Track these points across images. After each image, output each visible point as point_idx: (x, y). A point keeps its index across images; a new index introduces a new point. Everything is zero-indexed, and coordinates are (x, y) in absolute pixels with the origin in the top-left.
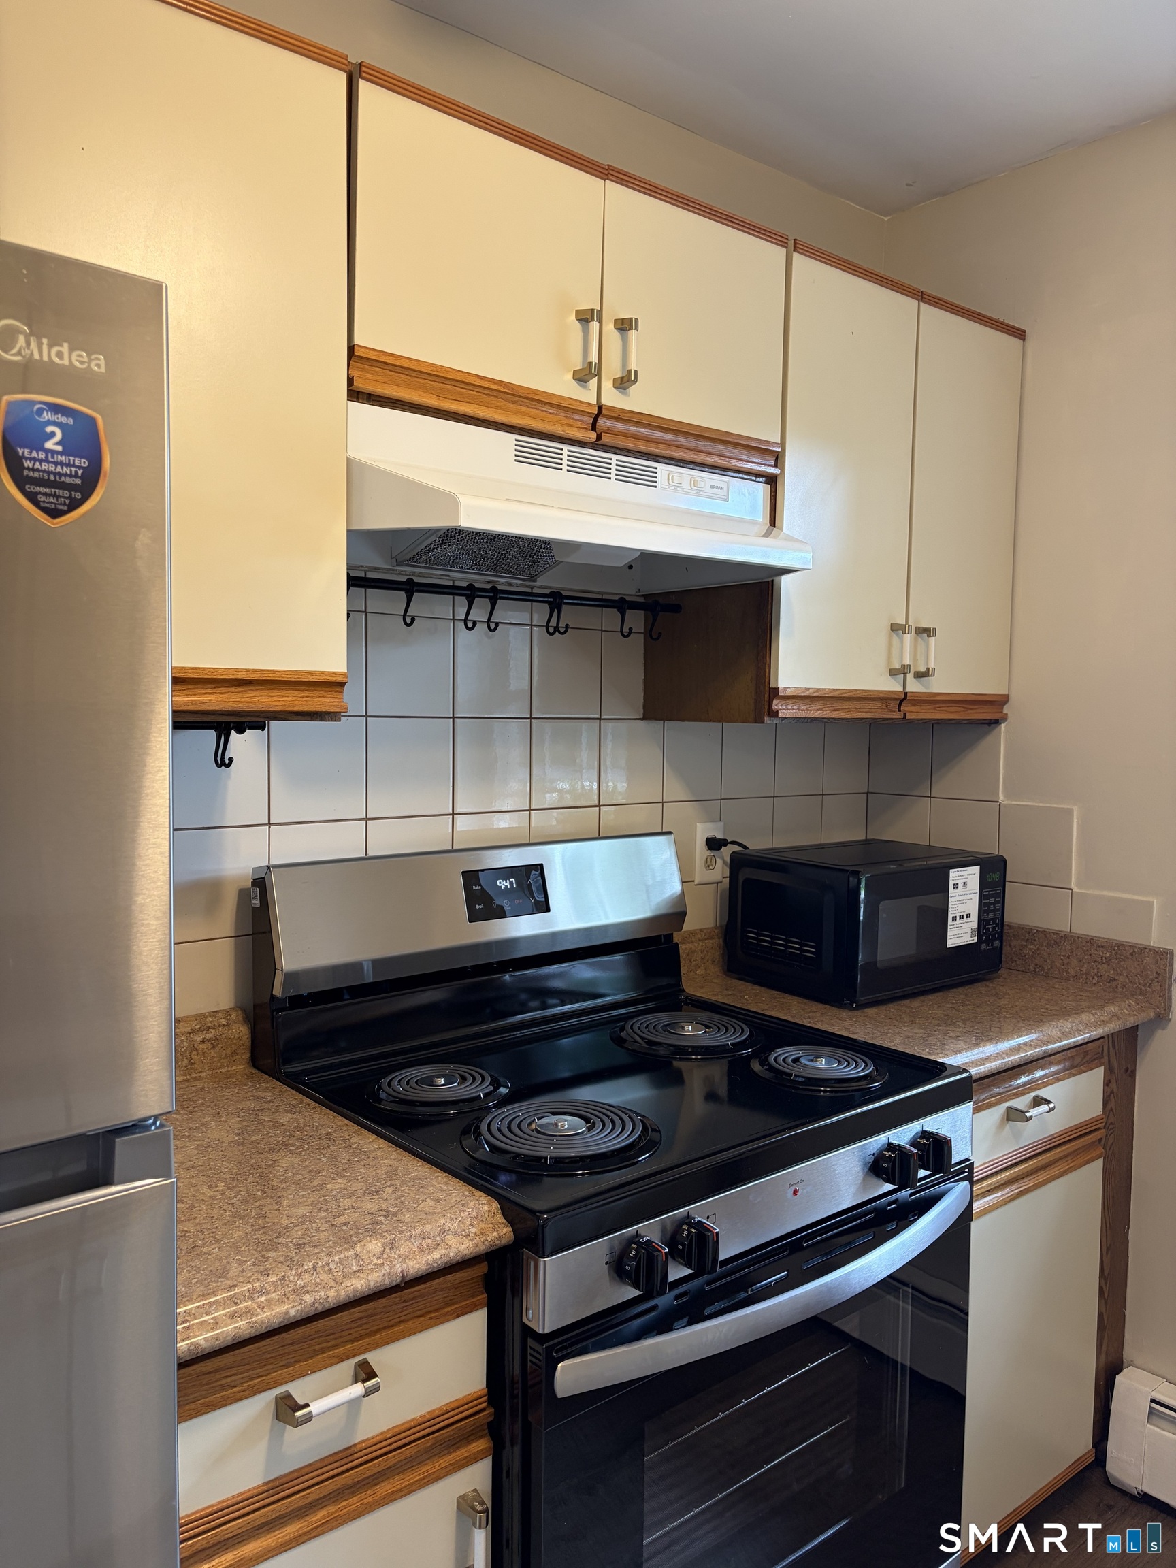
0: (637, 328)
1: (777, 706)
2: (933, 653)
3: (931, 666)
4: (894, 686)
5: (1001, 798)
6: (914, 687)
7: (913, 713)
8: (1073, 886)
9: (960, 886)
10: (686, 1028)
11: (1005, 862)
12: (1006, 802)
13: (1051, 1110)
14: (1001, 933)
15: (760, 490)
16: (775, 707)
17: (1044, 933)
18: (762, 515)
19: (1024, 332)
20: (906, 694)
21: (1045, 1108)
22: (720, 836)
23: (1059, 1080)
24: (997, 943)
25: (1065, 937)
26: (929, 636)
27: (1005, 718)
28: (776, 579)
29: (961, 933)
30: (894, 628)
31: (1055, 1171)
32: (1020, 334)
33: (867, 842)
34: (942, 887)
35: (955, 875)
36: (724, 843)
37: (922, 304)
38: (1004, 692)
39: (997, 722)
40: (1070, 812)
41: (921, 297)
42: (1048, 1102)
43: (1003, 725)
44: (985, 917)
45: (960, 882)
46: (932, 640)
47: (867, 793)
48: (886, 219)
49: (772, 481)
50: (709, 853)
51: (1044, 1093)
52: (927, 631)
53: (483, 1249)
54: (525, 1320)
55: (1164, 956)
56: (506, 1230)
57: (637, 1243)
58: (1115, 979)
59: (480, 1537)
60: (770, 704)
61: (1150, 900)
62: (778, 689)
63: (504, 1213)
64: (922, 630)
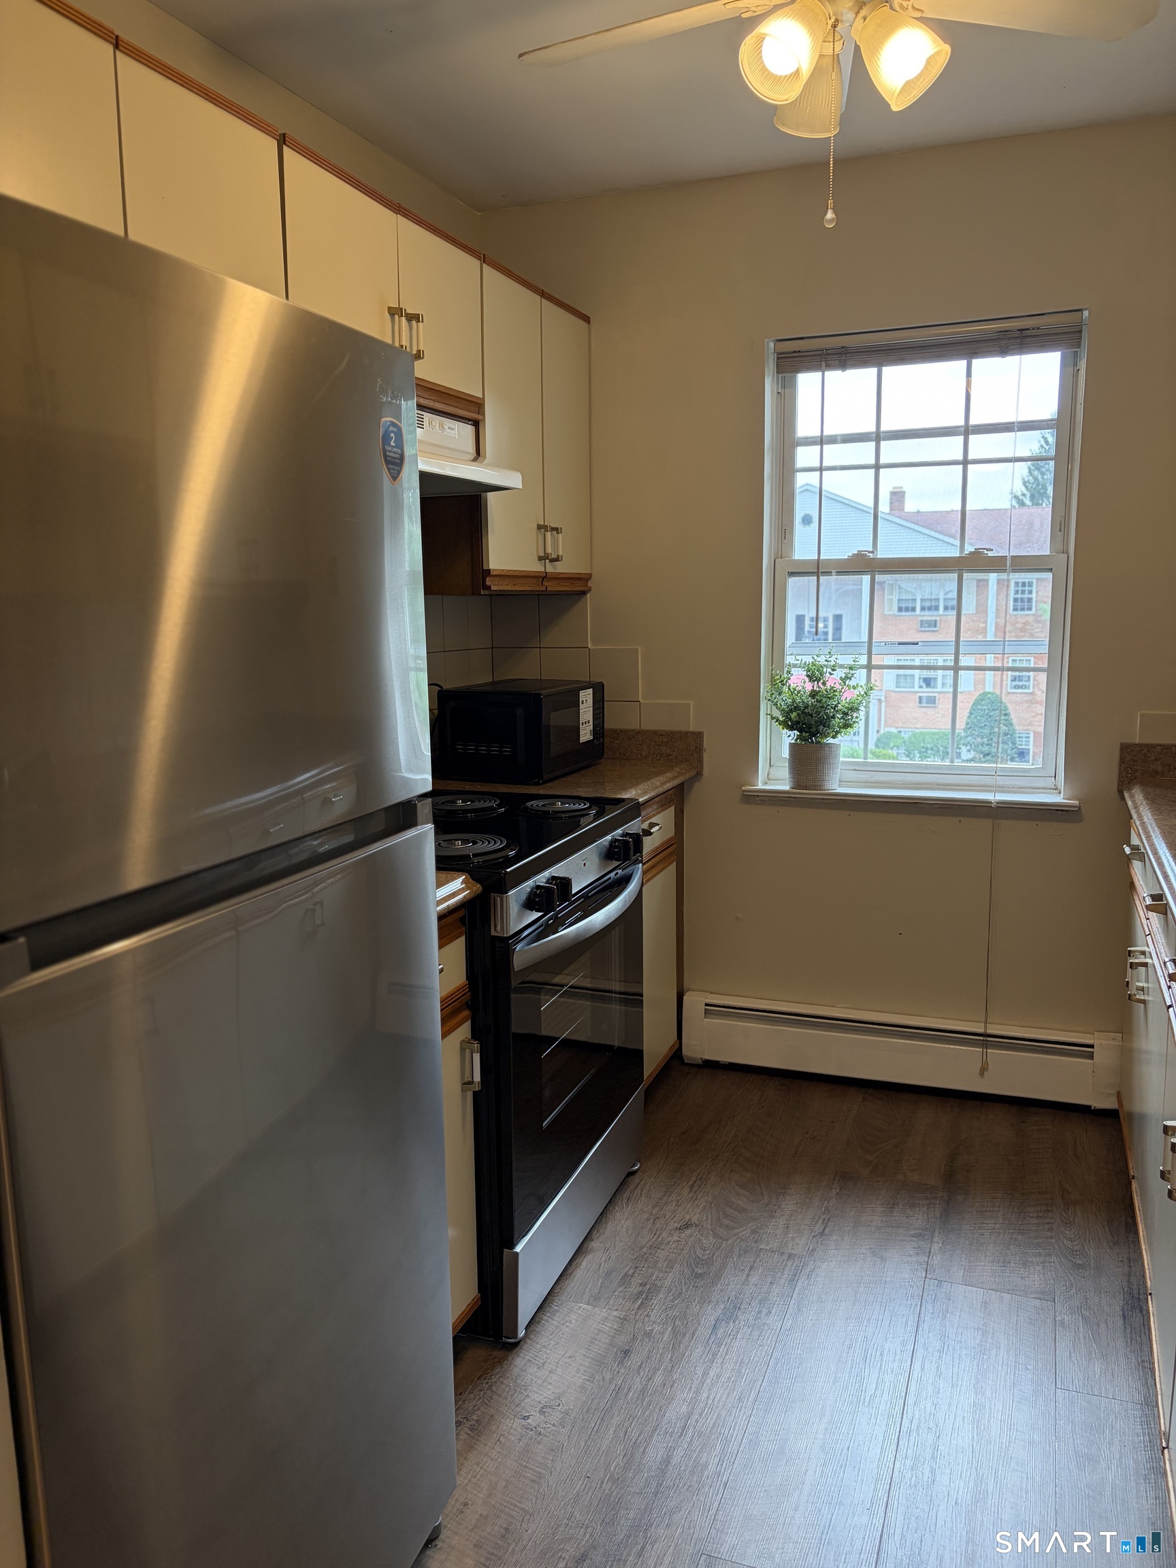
0: (422, 322)
1: (488, 582)
2: (560, 545)
3: (560, 554)
4: (537, 567)
5: (590, 645)
6: (550, 569)
7: (552, 587)
8: (640, 699)
9: (585, 701)
10: (458, 802)
11: (603, 685)
12: (593, 648)
13: (660, 828)
14: (603, 732)
15: (469, 429)
16: (488, 583)
17: (625, 731)
18: (471, 448)
19: (589, 318)
20: (546, 573)
21: (657, 828)
23: (659, 813)
24: (601, 739)
25: (639, 732)
26: (558, 533)
27: (590, 590)
28: (483, 494)
29: (586, 735)
30: (539, 527)
31: (658, 868)
32: (587, 319)
33: (493, 683)
34: (576, 704)
35: (582, 693)
37: (543, 300)
38: (589, 572)
39: (584, 593)
40: (637, 650)
41: (543, 294)
42: (658, 825)
43: (588, 595)
44: (595, 723)
45: (584, 699)
46: (560, 535)
47: (492, 648)
48: (478, 214)
49: (477, 424)
51: (653, 820)
52: (556, 529)
53: (473, 895)
54: (493, 933)
55: (699, 735)
56: (479, 885)
57: (538, 887)
58: (671, 755)
59: (477, 1058)
60: (484, 581)
61: (688, 702)
62: (489, 571)
63: (473, 878)
64: (553, 529)
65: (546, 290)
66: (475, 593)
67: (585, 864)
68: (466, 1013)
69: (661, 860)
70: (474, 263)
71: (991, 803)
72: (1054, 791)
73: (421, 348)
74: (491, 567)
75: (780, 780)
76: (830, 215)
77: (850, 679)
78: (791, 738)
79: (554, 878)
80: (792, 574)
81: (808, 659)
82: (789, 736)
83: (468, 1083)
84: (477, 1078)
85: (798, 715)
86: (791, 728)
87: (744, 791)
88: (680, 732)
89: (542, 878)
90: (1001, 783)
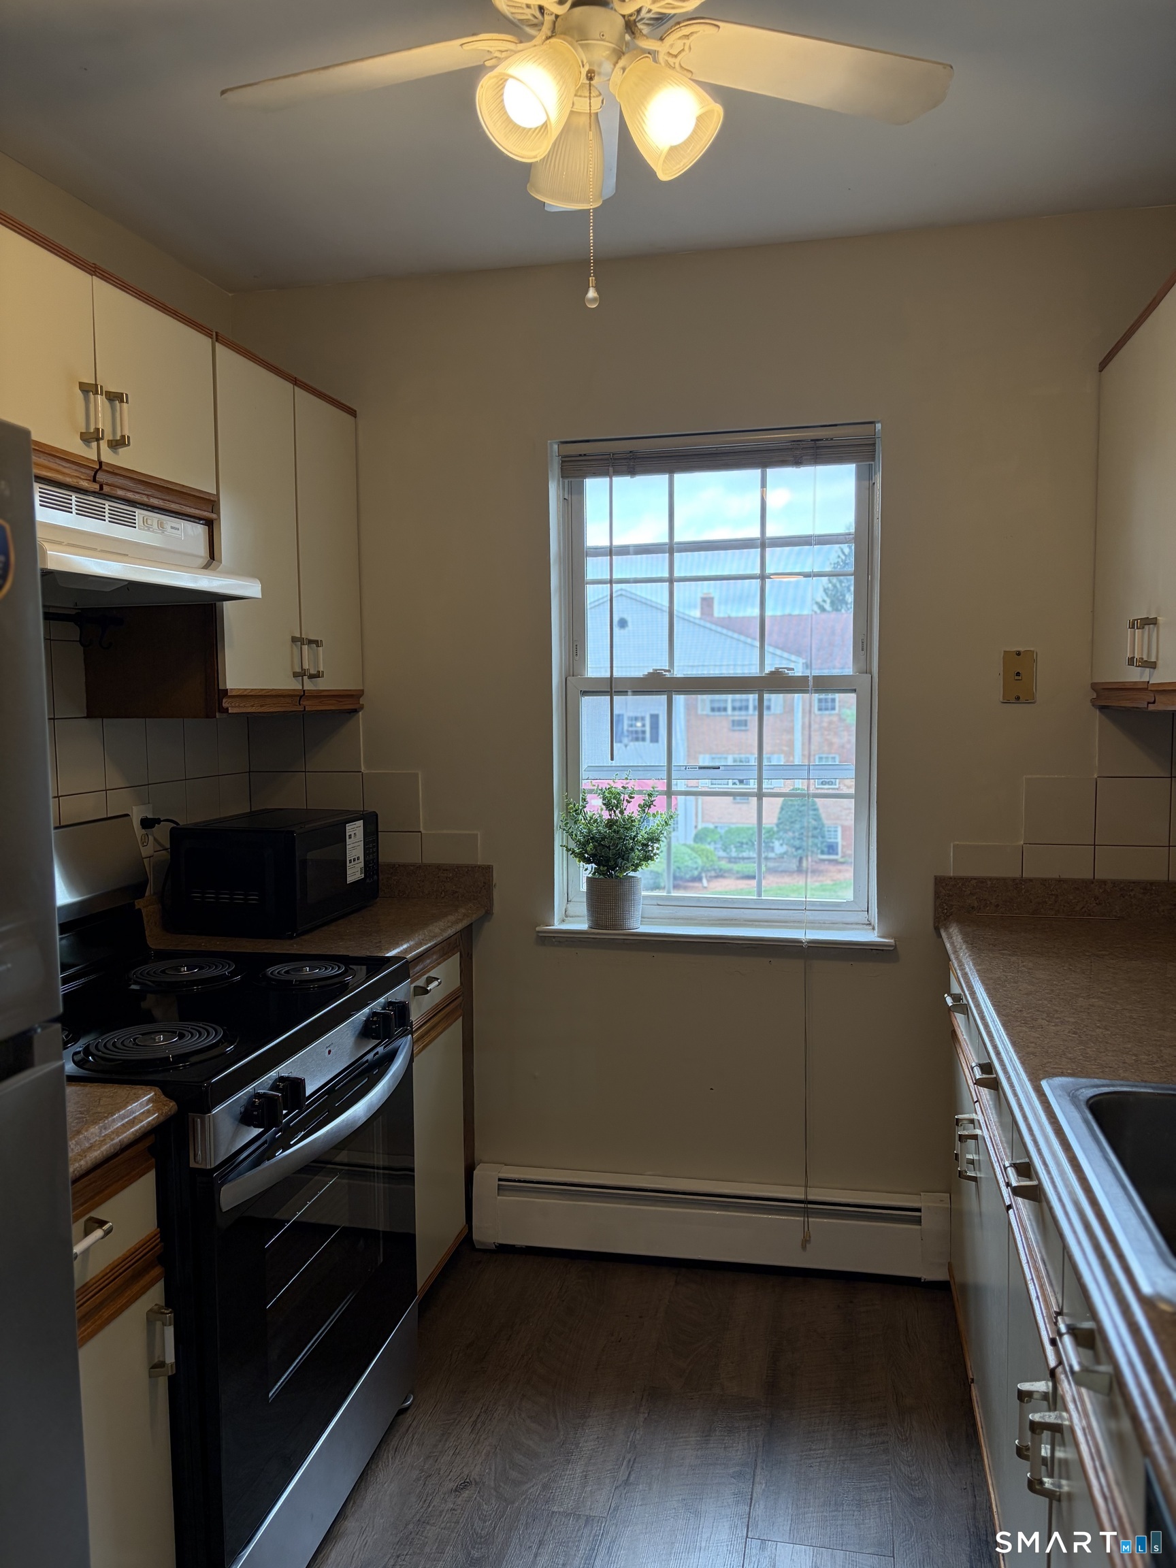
0: (127, 402)
1: (226, 703)
2: (321, 660)
3: (321, 669)
4: (294, 685)
5: (363, 769)
6: (309, 685)
7: (310, 706)
8: (421, 829)
9: (353, 836)
10: (182, 969)
11: (377, 815)
12: (367, 772)
13: (440, 983)
14: (378, 869)
15: (199, 530)
16: (225, 705)
17: (404, 866)
18: (202, 549)
19: (355, 411)
20: (304, 691)
21: (436, 983)
22: (150, 816)
23: (439, 964)
24: (375, 877)
25: (419, 867)
26: (318, 646)
27: (362, 707)
28: (218, 603)
29: (354, 873)
30: (294, 640)
31: (439, 1029)
32: (352, 413)
33: (252, 814)
34: (342, 838)
35: (349, 827)
36: (158, 821)
37: (296, 387)
38: (361, 688)
39: (355, 711)
40: (417, 775)
41: (295, 382)
42: (437, 979)
43: (360, 713)
44: (367, 859)
45: (352, 834)
46: (320, 649)
47: (249, 772)
48: (230, 295)
49: (210, 524)
50: (144, 831)
51: (432, 974)
52: (317, 643)
53: (162, 1119)
54: (192, 1165)
55: (488, 870)
56: (172, 1104)
57: (258, 1095)
58: (456, 892)
59: (170, 1332)
60: (220, 703)
61: (475, 832)
62: (226, 690)
63: (165, 1094)
64: (310, 642)
65: (299, 377)
66: (209, 715)
67: (329, 1052)
68: (158, 1270)
69: (442, 1019)
70: (204, 342)
71: (801, 942)
72: (868, 927)
73: (126, 433)
74: (229, 687)
75: (578, 916)
76: (592, 293)
77: (650, 807)
78: (588, 871)
79: (281, 1079)
80: (585, 693)
81: (604, 784)
82: (586, 869)
83: (156, 1366)
84: (170, 1358)
85: (595, 847)
86: (588, 861)
87: (539, 932)
88: (467, 866)
89: (263, 1084)
90: (811, 918)
